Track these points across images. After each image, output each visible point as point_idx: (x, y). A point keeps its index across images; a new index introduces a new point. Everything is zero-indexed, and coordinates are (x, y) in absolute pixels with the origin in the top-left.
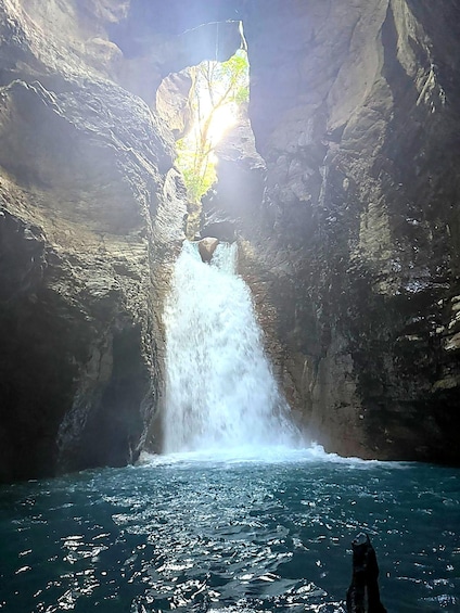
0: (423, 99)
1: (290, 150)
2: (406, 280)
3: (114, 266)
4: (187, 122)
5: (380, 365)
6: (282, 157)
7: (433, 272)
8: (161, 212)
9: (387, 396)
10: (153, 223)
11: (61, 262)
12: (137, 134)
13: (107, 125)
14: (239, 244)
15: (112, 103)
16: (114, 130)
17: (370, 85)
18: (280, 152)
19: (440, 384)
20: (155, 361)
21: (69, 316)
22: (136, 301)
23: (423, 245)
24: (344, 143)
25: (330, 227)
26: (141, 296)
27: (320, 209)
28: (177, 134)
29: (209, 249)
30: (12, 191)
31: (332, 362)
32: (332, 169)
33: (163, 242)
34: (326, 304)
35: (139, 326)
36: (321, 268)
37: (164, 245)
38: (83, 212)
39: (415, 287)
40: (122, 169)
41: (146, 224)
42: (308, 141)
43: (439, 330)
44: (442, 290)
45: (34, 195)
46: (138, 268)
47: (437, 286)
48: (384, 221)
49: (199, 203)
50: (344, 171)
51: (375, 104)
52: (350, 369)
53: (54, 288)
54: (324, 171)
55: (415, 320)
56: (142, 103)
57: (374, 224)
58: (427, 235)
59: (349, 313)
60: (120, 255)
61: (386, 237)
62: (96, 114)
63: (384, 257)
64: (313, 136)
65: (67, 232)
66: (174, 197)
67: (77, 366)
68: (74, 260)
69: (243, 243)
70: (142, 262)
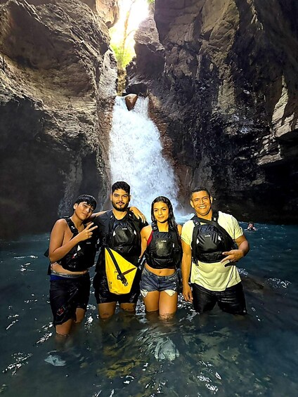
0: (254, 21)
1: (180, 43)
2: (241, 126)
3: (78, 117)
4: (115, 16)
5: (226, 172)
6: (175, 48)
7: (255, 122)
8: (102, 78)
9: (229, 188)
10: (98, 87)
11: (51, 118)
12: (86, 30)
13: (68, 26)
14: (150, 98)
15: (69, 9)
16: (72, 29)
17: (227, 5)
18: (174, 44)
19: (255, 182)
20: (104, 172)
21: (58, 149)
22: (92, 138)
23: (251, 106)
24: (211, 41)
25: (202, 93)
26: (95, 135)
27: (197, 82)
28: (109, 25)
29: (131, 101)
30: (16, 73)
31: (201, 170)
32: (204, 56)
33: (104, 98)
34: (198, 139)
35: (95, 153)
36: (196, 117)
37: (105, 100)
38: (58, 84)
39: (245, 131)
40: (79, 55)
41: (94, 89)
42: (191, 39)
43: (255, 154)
44: (259, 132)
45: (29, 74)
46: (91, 118)
47: (256, 130)
48: (231, 91)
49: (124, 69)
50: (211, 59)
51: (228, 19)
52: (210, 174)
53: (49, 133)
54: (199, 58)
55: (244, 149)
56: (88, 8)
57: (226, 92)
58: (254, 100)
59: (211, 144)
60: (80, 110)
61: (232, 101)
62: (61, 19)
63: (230, 112)
64: (194, 35)
65: (50, 97)
66: (109, 68)
67: (65, 176)
68: (56, 115)
69: (152, 98)
70: (93, 114)
